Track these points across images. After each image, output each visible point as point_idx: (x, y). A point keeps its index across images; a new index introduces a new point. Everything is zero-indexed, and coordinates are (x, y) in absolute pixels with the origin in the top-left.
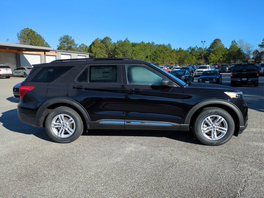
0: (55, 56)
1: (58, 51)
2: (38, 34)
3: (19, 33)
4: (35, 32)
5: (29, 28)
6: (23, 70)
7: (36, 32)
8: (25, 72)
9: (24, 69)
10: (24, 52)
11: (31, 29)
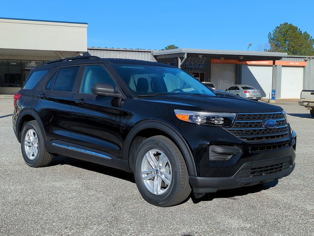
0: (303, 67)
1: (310, 58)
2: (301, 31)
3: (272, 33)
4: (297, 29)
5: (288, 23)
6: (236, 90)
7: (299, 29)
8: (238, 93)
9: (238, 89)
10: (248, 63)
11: (290, 24)
